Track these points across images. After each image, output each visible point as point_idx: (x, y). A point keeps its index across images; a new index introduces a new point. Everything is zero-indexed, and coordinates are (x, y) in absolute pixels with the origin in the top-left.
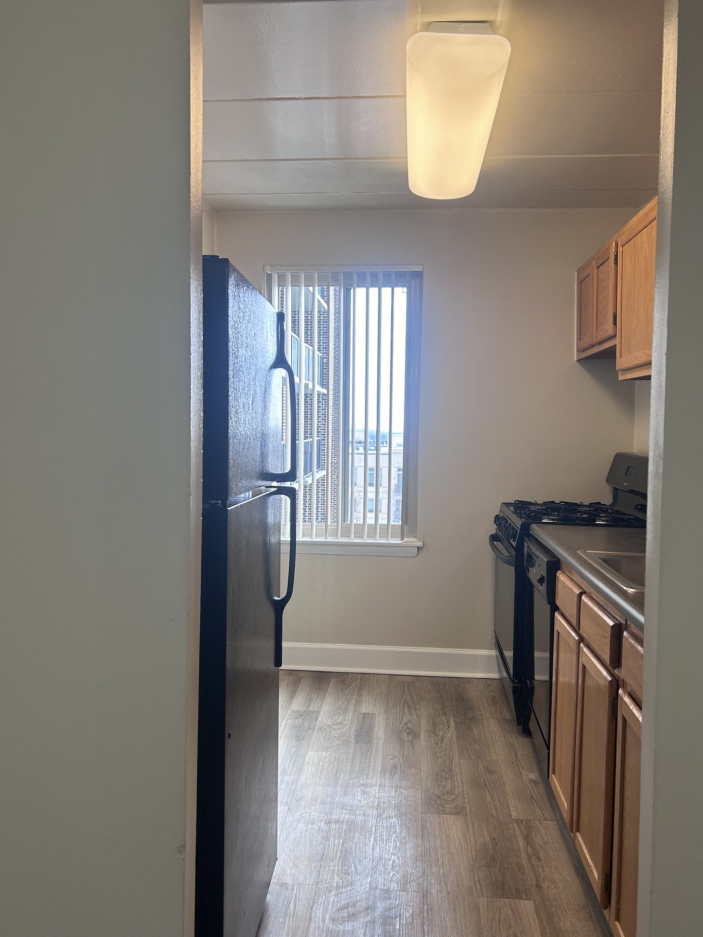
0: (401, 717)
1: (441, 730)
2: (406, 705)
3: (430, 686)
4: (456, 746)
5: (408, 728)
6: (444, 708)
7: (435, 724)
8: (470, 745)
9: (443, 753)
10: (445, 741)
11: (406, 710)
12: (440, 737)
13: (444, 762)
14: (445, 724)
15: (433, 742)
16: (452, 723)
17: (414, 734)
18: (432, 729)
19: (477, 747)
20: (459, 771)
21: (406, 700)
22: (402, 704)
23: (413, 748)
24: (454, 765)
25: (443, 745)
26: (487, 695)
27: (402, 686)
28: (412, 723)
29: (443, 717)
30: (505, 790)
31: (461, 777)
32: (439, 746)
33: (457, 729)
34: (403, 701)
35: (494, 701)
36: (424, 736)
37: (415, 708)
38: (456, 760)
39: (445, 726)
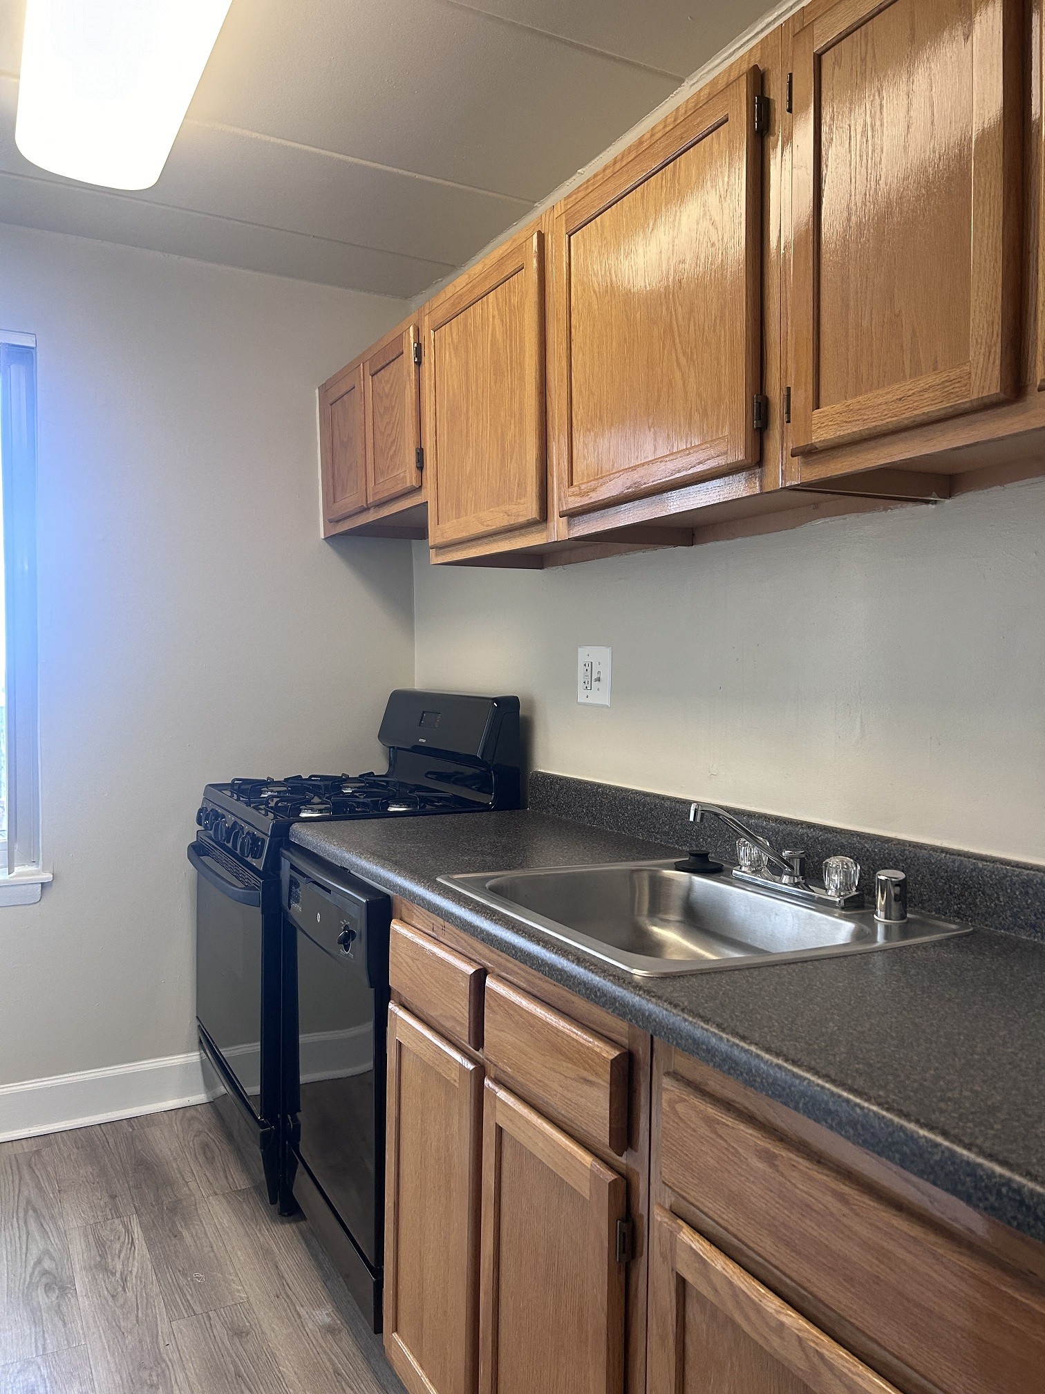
0: (24, 1247)
1: (116, 1259)
2: (31, 1212)
3: (75, 1150)
4: (156, 1289)
5: (46, 1273)
6: (113, 1197)
7: (101, 1246)
8: (185, 1275)
9: (133, 1317)
10: (132, 1280)
11: (33, 1226)
12: (118, 1275)
13: (140, 1342)
14: (122, 1239)
15: (106, 1292)
16: (137, 1232)
17: (58, 1285)
18: (98, 1259)
19: (199, 1278)
20: (175, 1357)
21: (28, 1202)
22: (21, 1214)
23: (65, 1324)
24: (161, 1343)
25: (129, 1294)
26: (191, 1143)
27: (15, 1168)
28: (52, 1258)
29: (117, 1221)
30: (280, 1372)
31: (184, 1369)
32: (121, 1301)
33: (150, 1244)
34: (23, 1205)
35: (209, 1154)
36: (84, 1282)
37: (52, 1217)
38: (163, 1327)
39: (123, 1243)
